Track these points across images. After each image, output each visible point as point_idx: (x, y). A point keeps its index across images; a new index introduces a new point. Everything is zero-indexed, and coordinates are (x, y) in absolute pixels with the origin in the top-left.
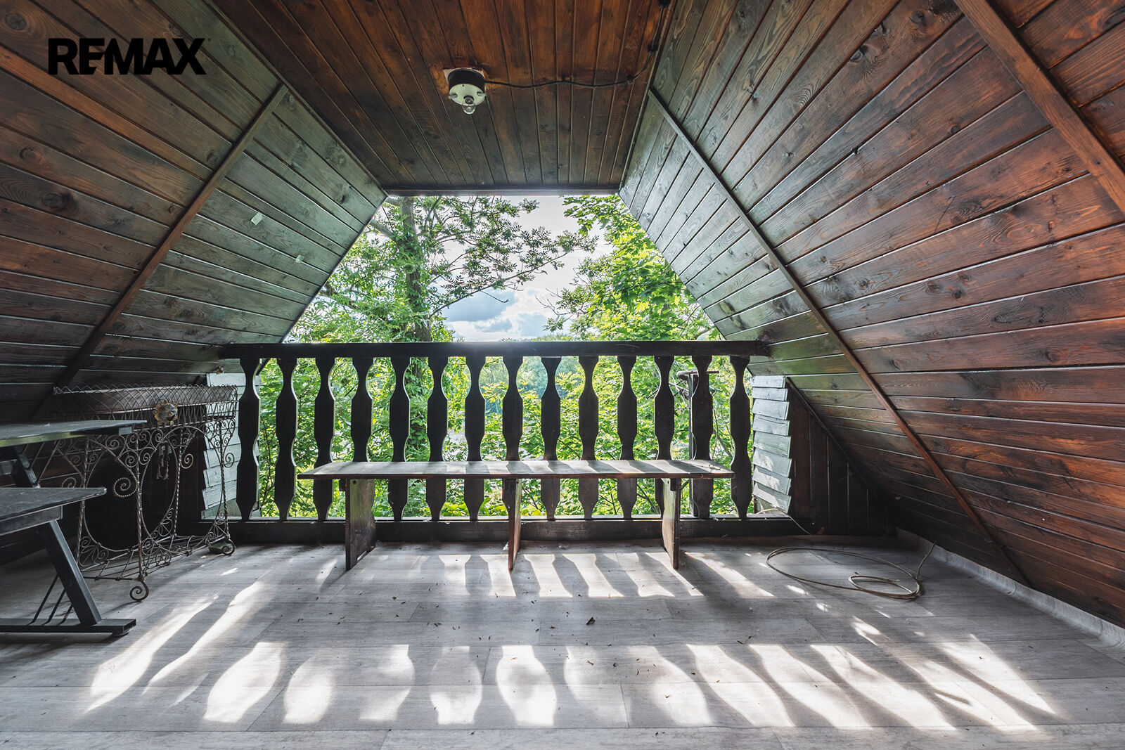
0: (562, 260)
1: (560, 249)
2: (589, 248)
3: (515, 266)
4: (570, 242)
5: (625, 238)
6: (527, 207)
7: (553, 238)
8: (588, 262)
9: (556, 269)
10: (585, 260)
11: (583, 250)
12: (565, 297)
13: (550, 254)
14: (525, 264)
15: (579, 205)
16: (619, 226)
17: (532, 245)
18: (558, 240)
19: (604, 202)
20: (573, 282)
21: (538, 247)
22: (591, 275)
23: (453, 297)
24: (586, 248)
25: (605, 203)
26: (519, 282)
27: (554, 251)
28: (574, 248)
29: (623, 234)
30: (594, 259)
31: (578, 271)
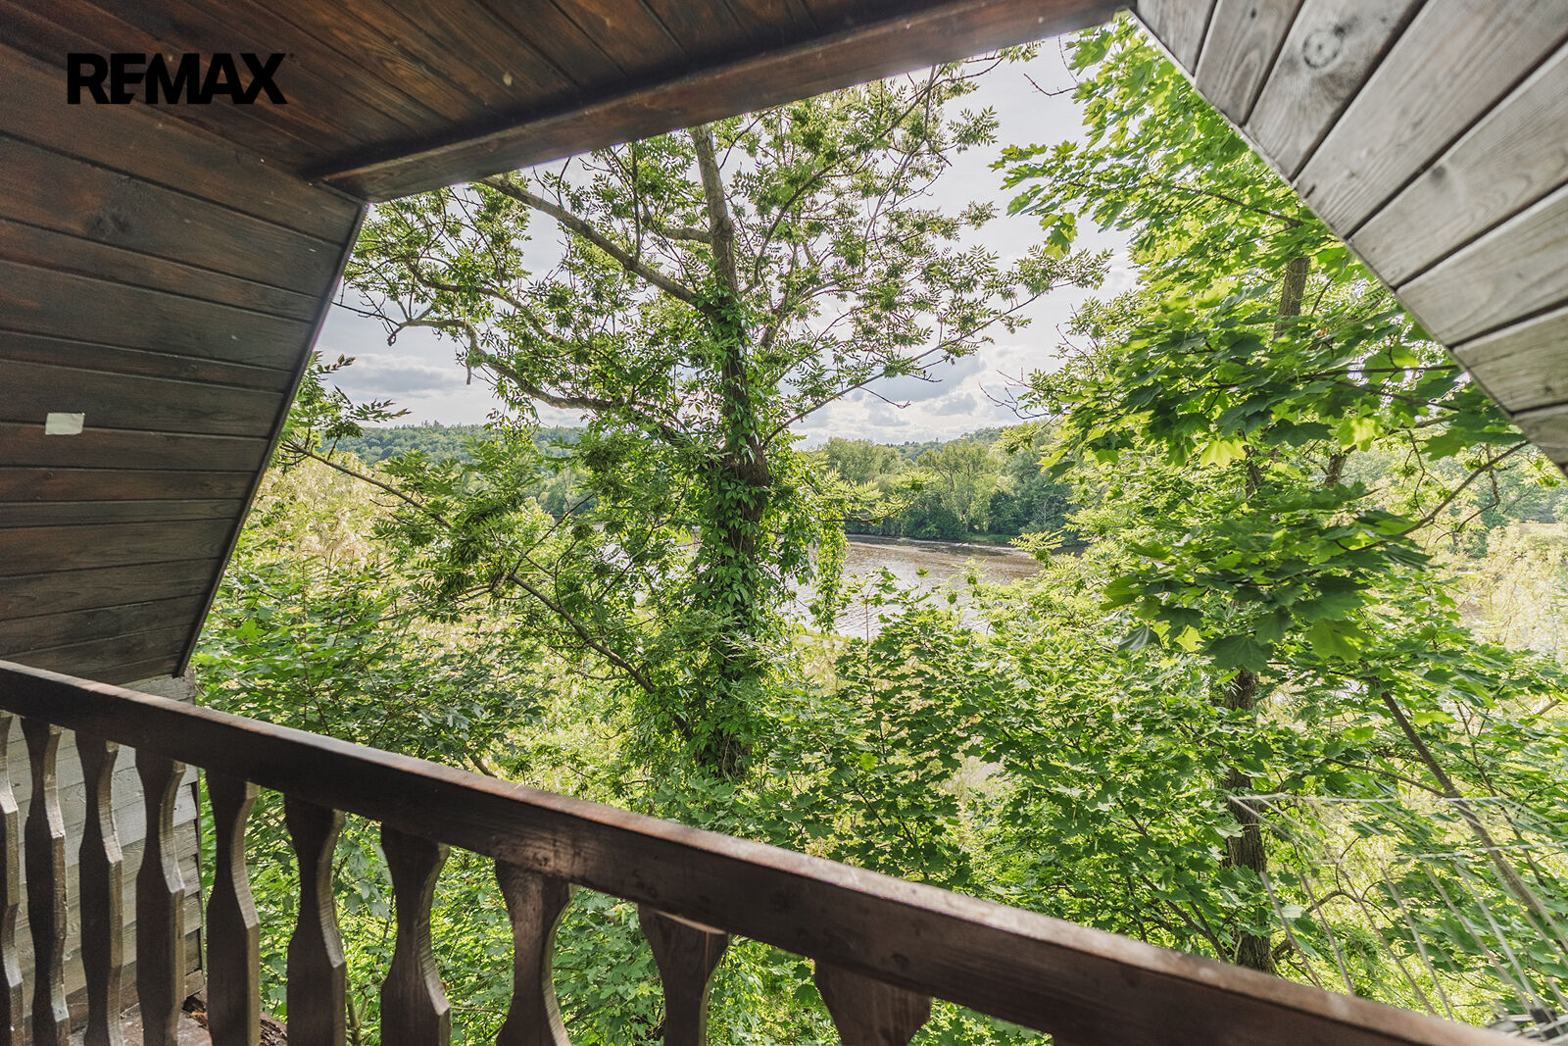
0: (1024, 313)
1: (1022, 291)
2: (1089, 278)
3: (928, 332)
4: (1044, 272)
5: (1173, 247)
6: (975, 218)
7: (1005, 265)
8: (1090, 308)
9: (1013, 331)
10: (1085, 306)
11: (1073, 287)
12: (1036, 386)
13: (996, 302)
14: (948, 327)
15: (1044, 181)
16: (1156, 216)
17: (957, 288)
18: (1017, 268)
19: (1110, 161)
20: (1057, 352)
21: (971, 290)
22: (1097, 333)
23: (808, 402)
24: (1082, 281)
25: (1114, 161)
26: (947, 358)
27: (1008, 295)
28: (1055, 283)
29: (1167, 236)
30: (1104, 301)
31: (1069, 328)
